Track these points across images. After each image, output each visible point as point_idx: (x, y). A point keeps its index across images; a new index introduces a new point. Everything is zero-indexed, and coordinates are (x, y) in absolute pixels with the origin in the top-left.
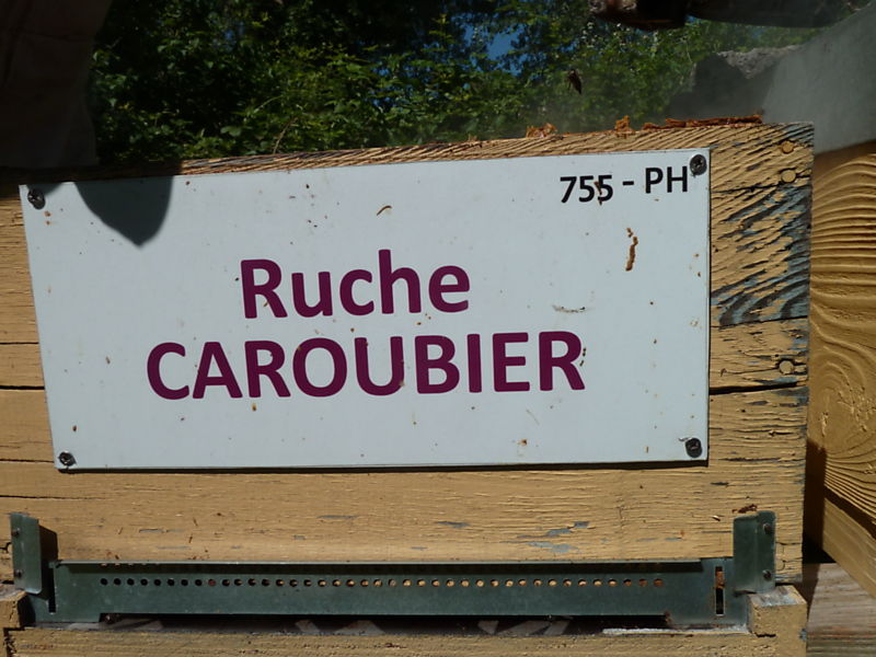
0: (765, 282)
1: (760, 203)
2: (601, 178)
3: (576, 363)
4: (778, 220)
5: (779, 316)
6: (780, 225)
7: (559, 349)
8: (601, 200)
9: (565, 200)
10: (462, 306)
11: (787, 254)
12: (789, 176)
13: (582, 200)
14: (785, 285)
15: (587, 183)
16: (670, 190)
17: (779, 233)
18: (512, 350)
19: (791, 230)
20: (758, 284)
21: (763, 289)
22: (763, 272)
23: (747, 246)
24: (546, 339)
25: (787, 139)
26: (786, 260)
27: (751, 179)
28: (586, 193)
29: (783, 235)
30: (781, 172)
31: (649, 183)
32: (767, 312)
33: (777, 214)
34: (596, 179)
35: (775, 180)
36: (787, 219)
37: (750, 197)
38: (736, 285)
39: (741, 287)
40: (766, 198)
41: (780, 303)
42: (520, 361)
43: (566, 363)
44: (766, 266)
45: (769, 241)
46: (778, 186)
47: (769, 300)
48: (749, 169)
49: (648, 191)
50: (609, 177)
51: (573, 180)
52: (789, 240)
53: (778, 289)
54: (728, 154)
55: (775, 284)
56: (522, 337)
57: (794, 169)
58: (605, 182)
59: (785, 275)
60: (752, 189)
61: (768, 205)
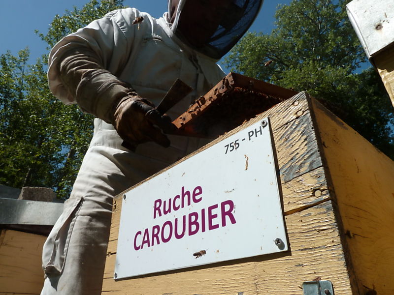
0: (299, 157)
1: (291, 127)
2: (236, 141)
3: (232, 212)
4: (299, 131)
5: (308, 171)
6: (300, 132)
7: (227, 208)
8: (236, 148)
9: (226, 153)
10: (200, 199)
11: (306, 142)
12: (300, 113)
13: (231, 151)
14: (308, 155)
15: (232, 145)
16: (256, 136)
17: (300, 136)
18: (214, 212)
19: (305, 133)
20: (297, 159)
21: (299, 161)
22: (297, 154)
23: (289, 145)
24: (223, 204)
25: (295, 101)
26: (306, 145)
27: (285, 120)
28: (232, 148)
29: (302, 136)
30: (296, 113)
31: (250, 136)
32: (303, 170)
33: (298, 129)
34: (234, 143)
35: (295, 117)
36: (302, 129)
37: (287, 127)
38: (288, 163)
39: (290, 163)
40: (293, 125)
41: (307, 164)
42: (216, 216)
43: (229, 213)
44: (298, 151)
45: (297, 140)
46: (296, 119)
47: (303, 165)
48: (284, 118)
49: (250, 140)
50: (238, 140)
51: (228, 146)
52: (305, 137)
53: (305, 158)
54: (275, 116)
55: (304, 157)
56: (216, 206)
57: (301, 110)
58: (237, 142)
59: (307, 151)
60: (287, 124)
61: (294, 127)
